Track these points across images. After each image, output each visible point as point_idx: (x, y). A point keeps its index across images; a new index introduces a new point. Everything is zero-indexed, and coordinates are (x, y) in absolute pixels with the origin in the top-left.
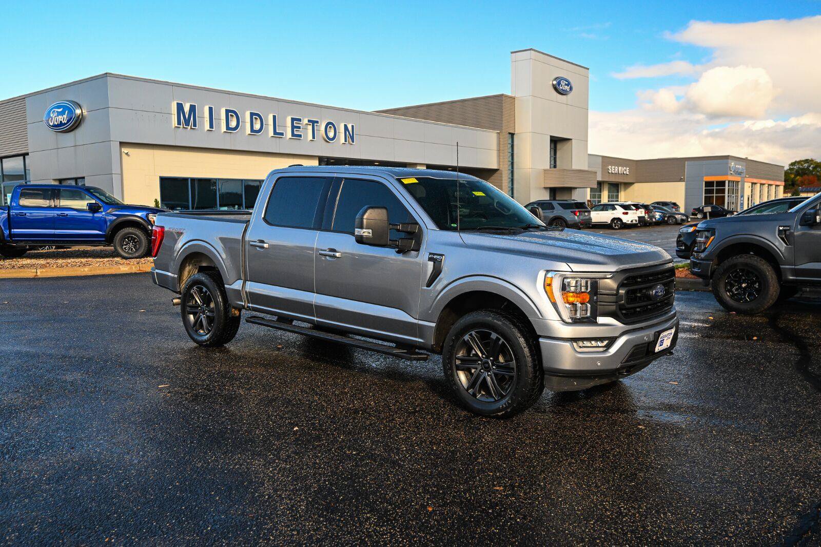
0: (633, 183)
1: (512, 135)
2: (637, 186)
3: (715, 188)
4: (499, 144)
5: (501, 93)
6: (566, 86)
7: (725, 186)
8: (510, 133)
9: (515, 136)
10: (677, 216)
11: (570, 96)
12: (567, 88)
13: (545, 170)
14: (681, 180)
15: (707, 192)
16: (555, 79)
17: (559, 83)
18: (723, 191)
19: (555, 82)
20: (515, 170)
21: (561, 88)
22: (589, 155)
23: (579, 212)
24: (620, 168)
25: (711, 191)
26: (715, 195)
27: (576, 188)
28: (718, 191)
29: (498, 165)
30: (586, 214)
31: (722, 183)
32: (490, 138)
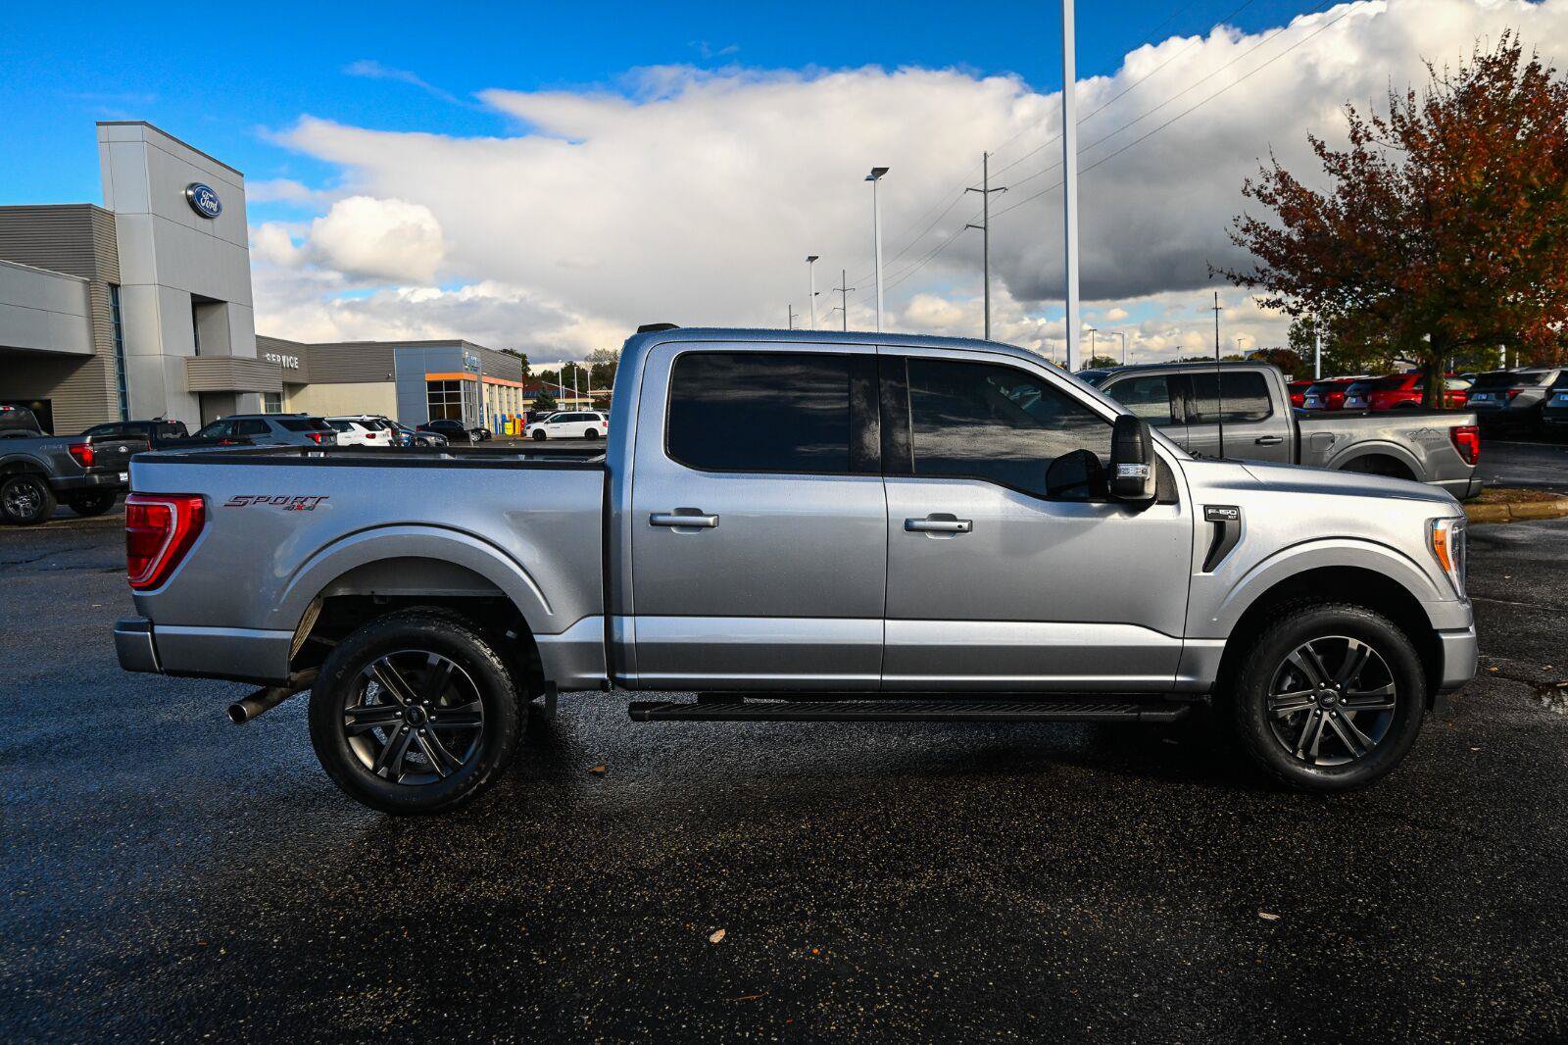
0: (305, 385)
1: (115, 288)
2: (310, 387)
3: (444, 392)
4: (89, 304)
5: (88, 202)
6: (211, 203)
7: (459, 389)
8: (110, 284)
9: (122, 293)
10: (429, 439)
11: (217, 221)
12: (214, 206)
13: (188, 359)
14: (388, 379)
15: (432, 398)
16: (192, 186)
17: (199, 195)
18: (457, 397)
19: (190, 193)
20: (127, 357)
21: (203, 204)
22: (257, 337)
23: (322, 435)
24: (284, 357)
25: (439, 398)
26: (445, 403)
27: (240, 393)
28: (449, 397)
29: (91, 346)
30: (332, 438)
31: (455, 385)
32: (71, 291)
